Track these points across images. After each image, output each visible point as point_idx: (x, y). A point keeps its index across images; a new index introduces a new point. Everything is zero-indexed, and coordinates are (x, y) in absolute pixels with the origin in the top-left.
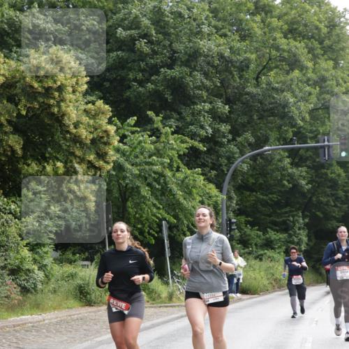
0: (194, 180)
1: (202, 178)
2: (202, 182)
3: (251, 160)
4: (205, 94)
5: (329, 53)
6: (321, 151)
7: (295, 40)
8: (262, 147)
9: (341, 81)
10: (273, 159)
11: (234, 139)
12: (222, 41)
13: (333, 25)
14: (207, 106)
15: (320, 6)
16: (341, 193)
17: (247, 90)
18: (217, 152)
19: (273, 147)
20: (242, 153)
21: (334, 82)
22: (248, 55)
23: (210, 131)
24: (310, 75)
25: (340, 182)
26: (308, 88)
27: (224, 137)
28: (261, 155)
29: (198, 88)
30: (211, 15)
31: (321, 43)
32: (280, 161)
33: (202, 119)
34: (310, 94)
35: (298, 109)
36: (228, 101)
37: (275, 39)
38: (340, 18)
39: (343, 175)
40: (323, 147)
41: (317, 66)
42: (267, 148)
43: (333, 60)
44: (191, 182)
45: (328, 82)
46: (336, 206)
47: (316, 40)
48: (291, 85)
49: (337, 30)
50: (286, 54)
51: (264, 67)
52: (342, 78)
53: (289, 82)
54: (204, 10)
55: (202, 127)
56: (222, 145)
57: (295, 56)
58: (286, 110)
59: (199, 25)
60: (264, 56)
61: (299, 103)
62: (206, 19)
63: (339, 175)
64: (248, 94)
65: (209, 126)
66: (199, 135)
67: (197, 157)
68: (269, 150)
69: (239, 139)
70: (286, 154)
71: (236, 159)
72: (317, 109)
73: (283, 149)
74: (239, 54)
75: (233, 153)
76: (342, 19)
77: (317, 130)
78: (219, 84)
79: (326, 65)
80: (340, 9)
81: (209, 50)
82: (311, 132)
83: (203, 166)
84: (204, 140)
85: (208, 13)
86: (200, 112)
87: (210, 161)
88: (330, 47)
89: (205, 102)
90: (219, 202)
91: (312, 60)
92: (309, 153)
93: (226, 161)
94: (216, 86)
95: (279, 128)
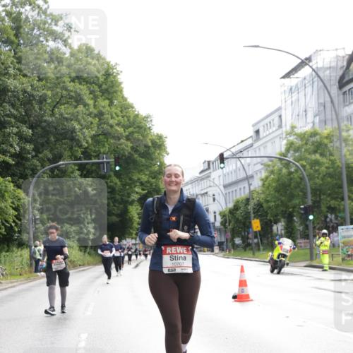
0: (6, 187)
1: (12, 184)
2: (12, 188)
3: (50, 171)
4: (13, 120)
5: (105, 94)
6: (101, 165)
7: (80, 83)
8: (58, 162)
9: (114, 115)
10: (66, 171)
11: (36, 156)
12: (24, 80)
13: (108, 74)
14: (15, 130)
15: (98, 60)
16: (118, 197)
17: (45, 118)
18: (24, 165)
19: (66, 162)
20: (43, 166)
21: (110, 116)
22: (45, 91)
23: (18, 149)
24: (92, 109)
25: (117, 189)
26: (90, 119)
27: (29, 154)
28: (57, 167)
29: (8, 116)
30: (15, 61)
31: (100, 86)
32: (72, 172)
33: (11, 139)
34: (92, 123)
35: (83, 134)
36: (31, 127)
37: (64, 82)
38: (113, 69)
39: (119, 183)
40: (103, 163)
41: (97, 103)
42: (61, 163)
43: (109, 99)
44: (4, 188)
45: (105, 116)
46: (115, 206)
47: (96, 85)
48: (77, 116)
49: (111, 78)
50: (72, 94)
51: (58, 103)
52: (116, 113)
53: (76, 114)
54: (9, 56)
55: (12, 146)
56: (27, 159)
57: (79, 95)
58: (74, 134)
59: (6, 68)
60: (57, 94)
61: (84, 130)
62: (11, 64)
63: (116, 184)
64: (45, 121)
65: (17, 145)
66: (9, 152)
67: (8, 169)
68: (63, 164)
69: (40, 155)
70: (77, 168)
71: (38, 171)
72: (99, 135)
73: (74, 164)
74: (38, 91)
75: (36, 166)
76: (115, 71)
77: (99, 150)
78: (24, 114)
79: (103, 103)
80: (113, 63)
81: (15, 87)
82: (95, 152)
83: (13, 175)
84: (13, 156)
85: (13, 59)
86: (9, 134)
87: (18, 172)
88: (107, 90)
89: (13, 127)
90: (26, 203)
91: (92, 99)
92: (94, 168)
93: (31, 172)
94: (21, 115)
95: (71, 148)
